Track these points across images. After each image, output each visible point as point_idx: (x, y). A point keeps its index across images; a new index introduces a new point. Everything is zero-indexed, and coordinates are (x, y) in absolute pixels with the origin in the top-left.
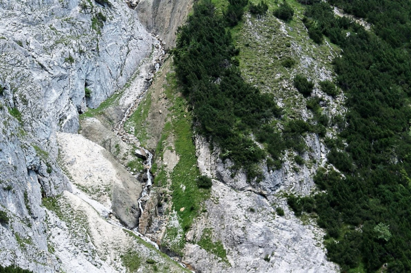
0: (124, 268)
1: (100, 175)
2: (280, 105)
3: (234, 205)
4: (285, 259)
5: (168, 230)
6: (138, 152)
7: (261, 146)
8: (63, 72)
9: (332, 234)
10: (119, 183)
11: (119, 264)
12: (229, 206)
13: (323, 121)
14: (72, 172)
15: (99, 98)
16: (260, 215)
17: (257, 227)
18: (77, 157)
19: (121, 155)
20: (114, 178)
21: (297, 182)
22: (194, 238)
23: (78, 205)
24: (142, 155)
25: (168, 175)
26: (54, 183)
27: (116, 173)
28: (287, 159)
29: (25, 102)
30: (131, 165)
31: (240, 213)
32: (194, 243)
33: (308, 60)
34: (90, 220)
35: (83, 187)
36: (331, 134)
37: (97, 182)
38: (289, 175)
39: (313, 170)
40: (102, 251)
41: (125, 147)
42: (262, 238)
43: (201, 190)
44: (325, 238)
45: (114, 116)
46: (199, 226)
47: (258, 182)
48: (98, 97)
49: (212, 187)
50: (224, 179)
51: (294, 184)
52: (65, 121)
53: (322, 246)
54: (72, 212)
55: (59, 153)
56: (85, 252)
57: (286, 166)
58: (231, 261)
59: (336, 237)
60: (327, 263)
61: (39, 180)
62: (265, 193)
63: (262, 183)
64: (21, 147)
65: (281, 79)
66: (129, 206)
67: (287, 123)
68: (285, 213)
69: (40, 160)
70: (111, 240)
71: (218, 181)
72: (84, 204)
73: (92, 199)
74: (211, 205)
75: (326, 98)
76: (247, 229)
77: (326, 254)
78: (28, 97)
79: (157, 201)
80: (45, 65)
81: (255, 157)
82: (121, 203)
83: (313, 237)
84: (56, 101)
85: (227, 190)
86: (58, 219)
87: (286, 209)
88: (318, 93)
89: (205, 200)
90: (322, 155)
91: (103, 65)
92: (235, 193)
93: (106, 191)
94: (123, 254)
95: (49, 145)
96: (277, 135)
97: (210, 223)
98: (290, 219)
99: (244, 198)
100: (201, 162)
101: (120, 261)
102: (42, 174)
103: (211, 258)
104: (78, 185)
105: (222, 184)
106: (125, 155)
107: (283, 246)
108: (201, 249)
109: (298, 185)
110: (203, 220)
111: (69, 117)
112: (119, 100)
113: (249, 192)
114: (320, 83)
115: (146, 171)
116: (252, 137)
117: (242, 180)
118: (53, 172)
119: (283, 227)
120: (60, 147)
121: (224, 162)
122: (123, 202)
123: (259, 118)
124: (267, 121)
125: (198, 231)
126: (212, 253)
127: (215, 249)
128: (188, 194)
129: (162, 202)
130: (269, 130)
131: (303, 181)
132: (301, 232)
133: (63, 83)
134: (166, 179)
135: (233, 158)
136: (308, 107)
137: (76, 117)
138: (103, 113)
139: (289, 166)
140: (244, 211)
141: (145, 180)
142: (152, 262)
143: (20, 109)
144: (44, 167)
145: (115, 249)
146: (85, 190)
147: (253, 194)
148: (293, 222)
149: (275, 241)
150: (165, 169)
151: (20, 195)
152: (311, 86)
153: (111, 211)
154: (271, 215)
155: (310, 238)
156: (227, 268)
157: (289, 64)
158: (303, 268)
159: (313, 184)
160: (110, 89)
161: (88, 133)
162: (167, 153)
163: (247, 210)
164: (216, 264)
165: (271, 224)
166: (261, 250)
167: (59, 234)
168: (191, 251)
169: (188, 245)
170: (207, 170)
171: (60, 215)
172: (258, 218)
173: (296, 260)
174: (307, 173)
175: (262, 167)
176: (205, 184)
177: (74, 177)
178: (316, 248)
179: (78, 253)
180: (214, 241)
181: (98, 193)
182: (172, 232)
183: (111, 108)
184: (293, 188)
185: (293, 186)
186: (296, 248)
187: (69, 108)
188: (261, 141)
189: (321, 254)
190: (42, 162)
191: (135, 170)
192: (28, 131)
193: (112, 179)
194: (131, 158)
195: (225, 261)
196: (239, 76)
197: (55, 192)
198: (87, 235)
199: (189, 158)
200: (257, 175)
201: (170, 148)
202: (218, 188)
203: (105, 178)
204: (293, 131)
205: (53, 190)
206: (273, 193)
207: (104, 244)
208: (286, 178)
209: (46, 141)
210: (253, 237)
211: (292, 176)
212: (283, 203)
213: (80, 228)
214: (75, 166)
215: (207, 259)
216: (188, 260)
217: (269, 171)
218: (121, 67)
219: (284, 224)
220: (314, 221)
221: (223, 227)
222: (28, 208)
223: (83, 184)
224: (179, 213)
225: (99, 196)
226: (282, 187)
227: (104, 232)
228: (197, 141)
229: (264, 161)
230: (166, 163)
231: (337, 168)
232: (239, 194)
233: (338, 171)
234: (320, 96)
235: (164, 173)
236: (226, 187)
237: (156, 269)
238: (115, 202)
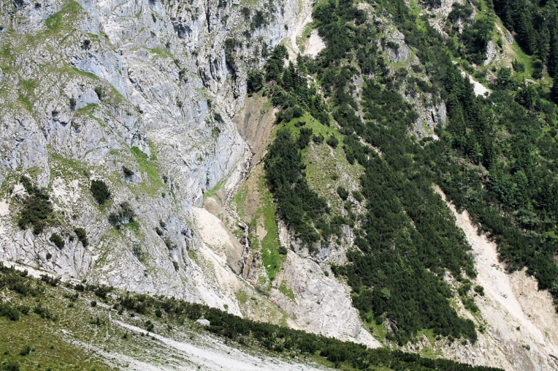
0: (237, 300)
1: (219, 238)
2: (329, 205)
3: (300, 267)
4: (329, 304)
5: (260, 278)
6: (240, 224)
7: (318, 232)
8: (196, 167)
9: (355, 290)
10: (231, 244)
11: (234, 298)
12: (297, 267)
13: (353, 217)
14: (202, 235)
15: (213, 183)
17: (313, 282)
18: (205, 225)
19: (230, 225)
20: (228, 242)
21: (337, 255)
22: (276, 285)
23: (208, 257)
24: (242, 227)
25: (260, 242)
26: (194, 242)
27: (228, 238)
28: (332, 239)
29: (178, 188)
30: (235, 232)
31: (304, 272)
32: (276, 288)
33: (346, 176)
34: (215, 268)
36: (357, 226)
37: (218, 243)
38: (332, 251)
39: (346, 249)
40: (224, 288)
41: (232, 220)
42: (316, 290)
43: (281, 255)
44: (352, 292)
45: (222, 197)
46: (279, 278)
47: (315, 254)
49: (288, 254)
50: (295, 250)
51: (335, 256)
52: (196, 199)
53: (350, 297)
54: (205, 261)
55: (195, 221)
56: (214, 288)
57: (331, 245)
58: (297, 302)
59: (358, 292)
60: (352, 308)
61: (185, 239)
62: (318, 261)
63: (317, 255)
65: (330, 188)
66: (237, 260)
67: (333, 217)
68: (329, 274)
69: (188, 227)
70: (229, 282)
71: (291, 251)
72: (212, 257)
73: (215, 253)
74: (287, 265)
75: (356, 202)
76: (308, 283)
77: (351, 302)
78: (179, 185)
79: (252, 258)
80: (187, 162)
81: (314, 239)
83: (345, 291)
84: (192, 186)
85: (296, 257)
86: (196, 265)
87: (330, 272)
88: (351, 198)
89: (283, 262)
90: (351, 239)
91: (217, 162)
92: (301, 259)
93: (223, 249)
94: (236, 292)
95: (190, 216)
96: (327, 225)
97: (286, 277)
98: (331, 279)
99: (306, 263)
100: (281, 237)
101: (234, 296)
102: (188, 236)
103: (286, 299)
104: (206, 243)
105: (293, 252)
106: (232, 225)
107: (328, 295)
108: (280, 292)
109: (337, 258)
110: (282, 275)
111: (198, 197)
112: (224, 185)
113: (310, 259)
114: (353, 192)
115: (245, 237)
116: (313, 225)
117: (306, 252)
118: (194, 235)
120: (195, 217)
121: (296, 240)
122: (233, 257)
123: (317, 213)
124: (322, 215)
125: (279, 281)
126: (287, 296)
127: (288, 293)
128: (273, 257)
129: (255, 259)
130: (322, 221)
131: (340, 255)
132: (338, 287)
133: (196, 174)
134: (258, 244)
135: (302, 238)
136: (345, 208)
137: (201, 196)
138: (216, 194)
139: (333, 245)
140: (306, 271)
141: (244, 243)
142: (255, 299)
143: (175, 192)
144: (190, 231)
145: (231, 288)
146: (210, 247)
147: (312, 261)
148: (334, 281)
149: (323, 292)
150: (258, 238)
151: (180, 250)
152: (347, 194)
153: (226, 262)
154: (321, 275)
155: (343, 291)
156: (295, 305)
157: (335, 178)
158: (338, 310)
159: (345, 257)
160: (219, 177)
161: (208, 208)
162: (259, 228)
163: (308, 271)
164: (289, 303)
165: (321, 281)
166: (315, 297)
167: (198, 275)
168: (274, 293)
169: (273, 289)
170: (285, 242)
171: (198, 264)
172: (314, 276)
173: (335, 305)
174: (343, 250)
175: (318, 245)
176: (283, 251)
177: (203, 238)
178: (346, 298)
179: (209, 288)
180: (288, 288)
181: (218, 250)
182: (262, 280)
183: (220, 190)
185: (334, 258)
186: (335, 297)
187: (198, 190)
188: (318, 228)
189: (349, 302)
190: (189, 229)
191: (238, 236)
193: (226, 242)
194: (236, 228)
195: (294, 301)
196: (306, 183)
197: (194, 248)
198: (214, 277)
199: (274, 233)
200: (315, 250)
201: (261, 225)
202: (291, 255)
203: (222, 241)
204: (336, 223)
205: (193, 246)
206: (323, 261)
207: (225, 284)
208: (331, 253)
210: (311, 288)
211: (334, 252)
212: (328, 268)
213: (210, 272)
214: (204, 231)
215: (284, 299)
216: (273, 299)
217: (322, 248)
218: (227, 163)
219: (329, 282)
220: (345, 281)
221: (293, 280)
222: (183, 258)
223: (209, 243)
224: (267, 268)
225: (219, 252)
226: (328, 258)
227: (224, 276)
228: (279, 223)
229: (320, 241)
230: (258, 234)
231: (360, 248)
232: (303, 260)
233: (360, 250)
234: (352, 201)
235: (257, 240)
236: (295, 255)
237: (257, 304)
238: (228, 257)
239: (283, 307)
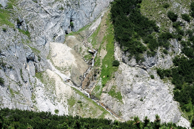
0: (68, 106)
1: (68, 61)
2: (158, 25)
3: (129, 74)
4: (151, 100)
5: (96, 87)
6: (90, 50)
7: (145, 45)
8: (58, 14)
9: (178, 88)
10: (76, 65)
11: (66, 104)
12: (126, 74)
13: (181, 33)
14: (54, 61)
16: (141, 78)
17: (138, 84)
18: (58, 53)
19: (82, 52)
20: (74, 63)
21: (163, 62)
22: (107, 90)
23: (52, 76)
24: (92, 52)
25: (101, 61)
26: (42, 66)
27: (75, 60)
28: (159, 51)
29: (33, 28)
30: (86, 57)
31: (131, 78)
32: (106, 93)
33: (177, 5)
34: (56, 83)
35: (58, 67)
36: (185, 39)
37: (65, 65)
38: (159, 59)
39: (173, 56)
40: (59, 98)
41: (84, 48)
42: (140, 90)
43: (114, 67)
44: (174, 89)
45: (85, 35)
46: (110, 85)
47: (141, 62)
48: (77, 26)
49: (120, 65)
50: (126, 61)
51: (162, 63)
52: (57, 37)
53: (172, 93)
54: (48, 79)
55: (50, 52)
56: (50, 98)
57: (158, 55)
58: (124, 102)
59: (180, 89)
60: (173, 102)
61: (34, 64)
62: (145, 68)
63: (143, 63)
64: (24, 48)
65: (161, 13)
66: (78, 76)
67: (160, 34)
68: (155, 77)
69: (35, 54)
70: (65, 92)
71: (123, 63)
72: (56, 76)
73: (62, 73)
74: (117, 74)
75: (184, 22)
76: (133, 85)
77: (173, 97)
78: (34, 25)
79: (94, 73)
80: (48, 11)
81: (140, 50)
82: (75, 74)
83: (168, 89)
84: (52, 28)
85: (127, 67)
86: (41, 83)
87: (156, 75)
88: (180, 20)
89: (115, 72)
90: (179, 49)
91: (81, 11)
92: (130, 68)
93: (69, 69)
94: (69, 99)
95: (44, 48)
96: (155, 40)
97: (116, 83)
98: (158, 80)
99: (134, 70)
100: (116, 54)
101: (67, 102)
102: (35, 61)
103: (114, 100)
104: (56, 67)
106: (84, 52)
107: (150, 93)
108: (109, 95)
109: (164, 64)
110: (113, 82)
111: (59, 35)
112: (89, 27)
113: (137, 67)
114: (182, 15)
115: (92, 59)
116: (142, 41)
117: (134, 62)
118: (41, 60)
119: (153, 84)
120: (51, 49)
121: (125, 53)
122: (76, 74)
123: (146, 32)
124: (150, 33)
125: (109, 87)
126: (115, 98)
127: (117, 95)
128: (108, 69)
129: (97, 74)
130: (151, 38)
131: (166, 62)
132: (162, 86)
133: (57, 19)
134: (99, 63)
135: (130, 51)
136: (174, 26)
137: (63, 36)
138: (79, 34)
139: (160, 55)
140: (133, 77)
141: (91, 64)
142: (80, 102)
143: (30, 31)
144: (37, 58)
145: (66, 96)
146: (58, 69)
147: (139, 68)
148: (158, 82)
149: (147, 91)
150: (100, 58)
151: (18, 71)
152: (176, 17)
153: (70, 78)
154: (148, 78)
155: (167, 89)
156: (121, 105)
157: (166, 7)
158: (159, 104)
159: (172, 63)
160: (85, 22)
161: (68, 43)
162: (102, 50)
163: (135, 76)
164: (116, 103)
165: (147, 83)
166: (139, 96)
167: (39, 90)
168: (104, 97)
169: (103, 94)
170: (118, 57)
171: (42, 81)
172: (140, 80)
173: (156, 100)
174: (169, 58)
175: (144, 55)
176: (116, 64)
177: (55, 63)
178: (169, 94)
179: (47, 99)
180: (116, 91)
181: (65, 70)
182: (98, 88)
183: (84, 31)
184: (161, 65)
185: (161, 64)
186: (158, 94)
187: (60, 31)
188: (146, 43)
189: (171, 97)
190: (35, 55)
191: (87, 59)
192: (33, 41)
193: (72, 63)
194: (86, 54)
195: (121, 101)
196: (139, 12)
197: (42, 70)
198: (53, 90)
199: (111, 52)
200: (141, 59)
201: (104, 48)
202: (122, 66)
203: (70, 63)
204: (163, 38)
205: (41, 69)
206: (150, 67)
207: (61, 94)
208: (158, 61)
209: (43, 46)
210: (135, 89)
211: (161, 59)
212: (155, 72)
213: (51, 87)
214: (56, 57)
215: (112, 101)
216: (102, 101)
217: (148, 57)
218: (92, 12)
219: (154, 83)
220: (170, 81)
221: (122, 84)
222: (22, 77)
223: (58, 66)
224: (103, 79)
225: (65, 71)
226: (155, 65)
227: (62, 88)
228: (115, 44)
229: (146, 52)
230: (101, 55)
231: (186, 55)
232: (132, 68)
233: (186, 57)
234: (181, 21)
235: (99, 60)
237: (81, 106)
238: (72, 74)
239: (110, 107)
